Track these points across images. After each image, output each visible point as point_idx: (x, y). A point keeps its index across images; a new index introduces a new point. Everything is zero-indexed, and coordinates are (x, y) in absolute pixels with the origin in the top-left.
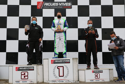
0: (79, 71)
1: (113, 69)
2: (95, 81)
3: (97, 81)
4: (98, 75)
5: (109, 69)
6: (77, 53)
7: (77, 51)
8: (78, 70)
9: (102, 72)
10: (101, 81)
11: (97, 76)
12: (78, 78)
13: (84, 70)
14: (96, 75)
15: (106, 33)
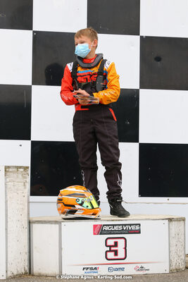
0: (35, 226)
1: (184, 220)
2: (103, 271)
3: (114, 273)
4: (121, 243)
5: (170, 220)
6: (27, 145)
7: (26, 136)
8: (30, 223)
9: (138, 232)
10: (130, 270)
11: (113, 249)
12: (26, 257)
13: (56, 222)
14: (111, 242)
15: (158, 59)
